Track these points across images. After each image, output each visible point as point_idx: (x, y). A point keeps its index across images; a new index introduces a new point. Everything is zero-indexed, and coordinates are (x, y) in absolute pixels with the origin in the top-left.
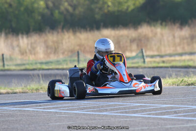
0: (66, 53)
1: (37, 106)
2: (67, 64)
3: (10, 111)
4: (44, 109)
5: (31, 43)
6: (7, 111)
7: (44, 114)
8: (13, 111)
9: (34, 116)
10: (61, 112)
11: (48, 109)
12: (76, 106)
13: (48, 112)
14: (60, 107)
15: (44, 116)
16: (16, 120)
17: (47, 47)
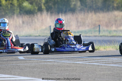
0: (90, 26)
1: (84, 60)
2: (92, 33)
3: (67, 63)
4: (89, 62)
5: (68, 19)
6: (65, 63)
7: (91, 66)
8: (69, 63)
9: (84, 67)
10: (101, 65)
11: (92, 62)
12: (110, 61)
13: (93, 65)
14: (100, 62)
15: (91, 67)
16: (73, 70)
17: (78, 22)
